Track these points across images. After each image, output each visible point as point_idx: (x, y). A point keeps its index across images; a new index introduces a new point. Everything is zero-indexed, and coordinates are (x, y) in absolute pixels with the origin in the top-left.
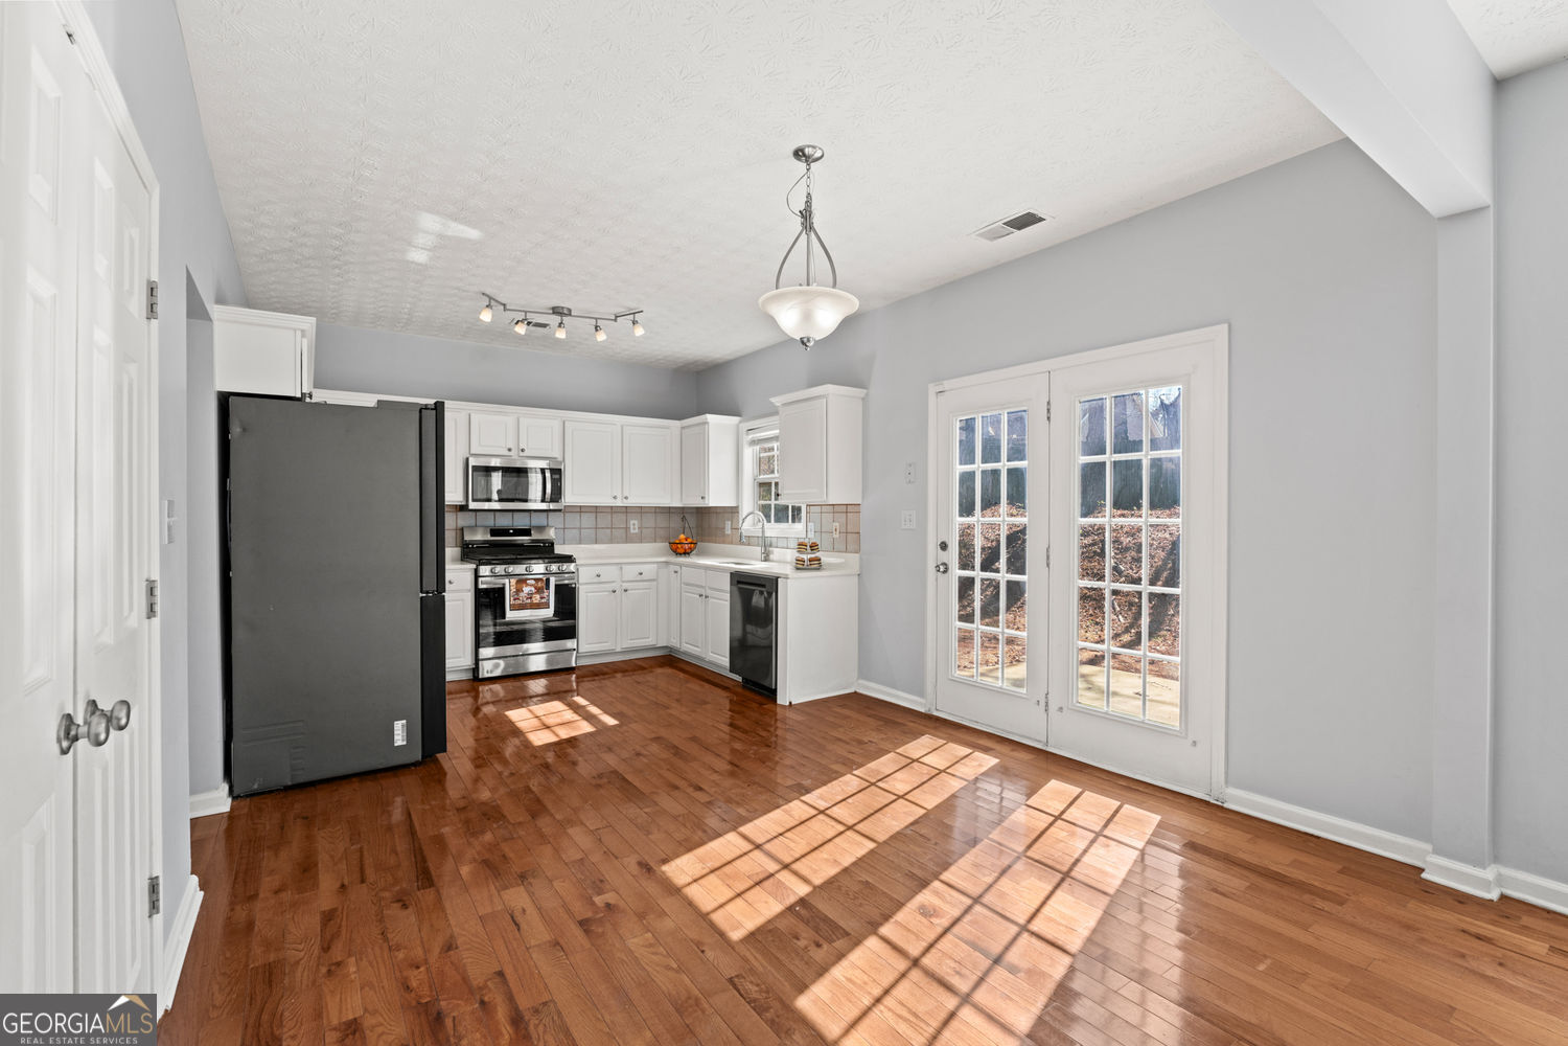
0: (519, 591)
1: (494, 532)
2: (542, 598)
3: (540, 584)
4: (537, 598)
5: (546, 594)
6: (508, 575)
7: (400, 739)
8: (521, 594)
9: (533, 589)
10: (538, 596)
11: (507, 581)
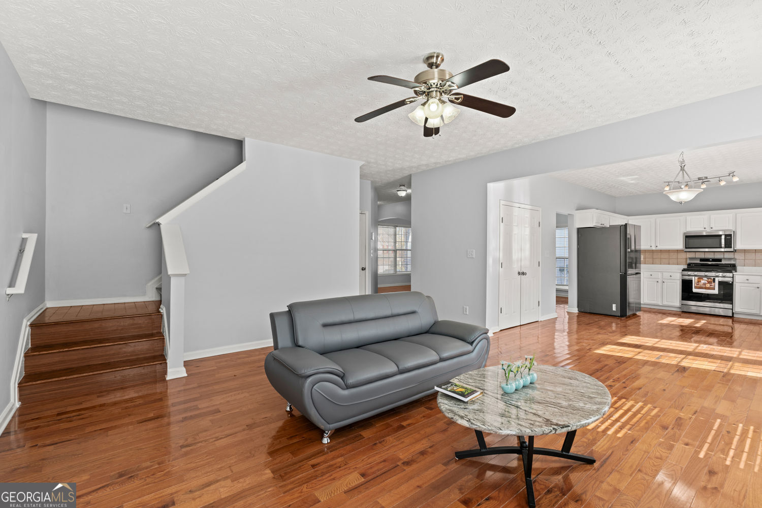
0: (698, 282)
1: (702, 260)
2: (711, 286)
3: (710, 280)
4: (708, 285)
5: (713, 284)
6: (695, 276)
7: (614, 308)
8: (700, 283)
9: (706, 282)
10: (709, 285)
11: (693, 277)
